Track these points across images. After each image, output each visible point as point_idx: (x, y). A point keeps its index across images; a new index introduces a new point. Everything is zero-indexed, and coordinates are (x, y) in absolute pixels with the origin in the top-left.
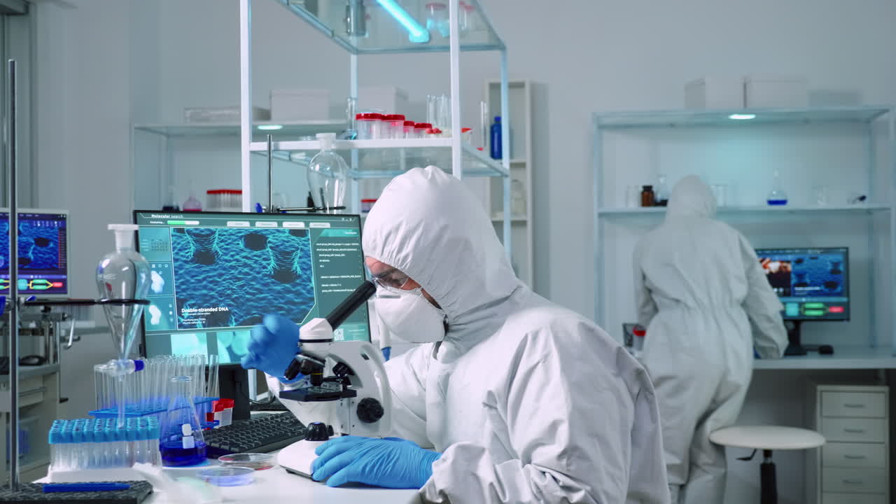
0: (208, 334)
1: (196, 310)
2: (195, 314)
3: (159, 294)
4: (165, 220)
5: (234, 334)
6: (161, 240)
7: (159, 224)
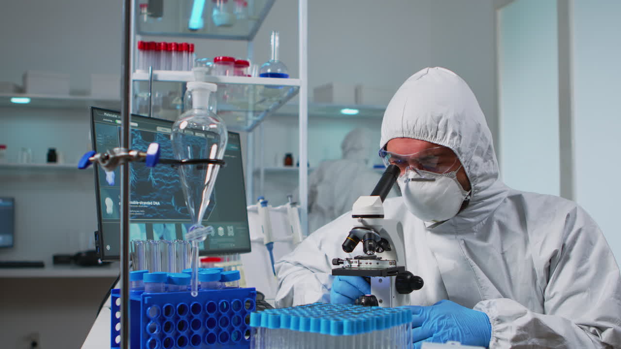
0: (146, 224)
1: (137, 203)
2: (136, 206)
3: (111, 185)
4: (114, 119)
5: (165, 226)
6: (111, 137)
7: (109, 122)
